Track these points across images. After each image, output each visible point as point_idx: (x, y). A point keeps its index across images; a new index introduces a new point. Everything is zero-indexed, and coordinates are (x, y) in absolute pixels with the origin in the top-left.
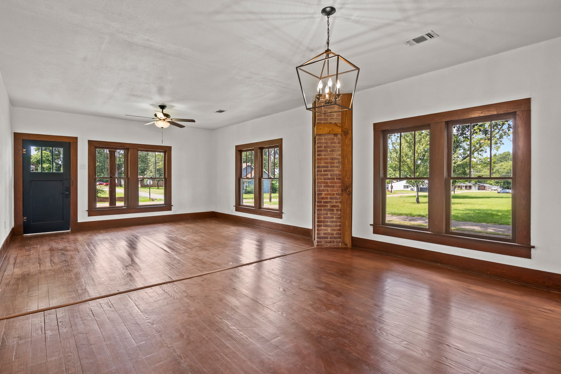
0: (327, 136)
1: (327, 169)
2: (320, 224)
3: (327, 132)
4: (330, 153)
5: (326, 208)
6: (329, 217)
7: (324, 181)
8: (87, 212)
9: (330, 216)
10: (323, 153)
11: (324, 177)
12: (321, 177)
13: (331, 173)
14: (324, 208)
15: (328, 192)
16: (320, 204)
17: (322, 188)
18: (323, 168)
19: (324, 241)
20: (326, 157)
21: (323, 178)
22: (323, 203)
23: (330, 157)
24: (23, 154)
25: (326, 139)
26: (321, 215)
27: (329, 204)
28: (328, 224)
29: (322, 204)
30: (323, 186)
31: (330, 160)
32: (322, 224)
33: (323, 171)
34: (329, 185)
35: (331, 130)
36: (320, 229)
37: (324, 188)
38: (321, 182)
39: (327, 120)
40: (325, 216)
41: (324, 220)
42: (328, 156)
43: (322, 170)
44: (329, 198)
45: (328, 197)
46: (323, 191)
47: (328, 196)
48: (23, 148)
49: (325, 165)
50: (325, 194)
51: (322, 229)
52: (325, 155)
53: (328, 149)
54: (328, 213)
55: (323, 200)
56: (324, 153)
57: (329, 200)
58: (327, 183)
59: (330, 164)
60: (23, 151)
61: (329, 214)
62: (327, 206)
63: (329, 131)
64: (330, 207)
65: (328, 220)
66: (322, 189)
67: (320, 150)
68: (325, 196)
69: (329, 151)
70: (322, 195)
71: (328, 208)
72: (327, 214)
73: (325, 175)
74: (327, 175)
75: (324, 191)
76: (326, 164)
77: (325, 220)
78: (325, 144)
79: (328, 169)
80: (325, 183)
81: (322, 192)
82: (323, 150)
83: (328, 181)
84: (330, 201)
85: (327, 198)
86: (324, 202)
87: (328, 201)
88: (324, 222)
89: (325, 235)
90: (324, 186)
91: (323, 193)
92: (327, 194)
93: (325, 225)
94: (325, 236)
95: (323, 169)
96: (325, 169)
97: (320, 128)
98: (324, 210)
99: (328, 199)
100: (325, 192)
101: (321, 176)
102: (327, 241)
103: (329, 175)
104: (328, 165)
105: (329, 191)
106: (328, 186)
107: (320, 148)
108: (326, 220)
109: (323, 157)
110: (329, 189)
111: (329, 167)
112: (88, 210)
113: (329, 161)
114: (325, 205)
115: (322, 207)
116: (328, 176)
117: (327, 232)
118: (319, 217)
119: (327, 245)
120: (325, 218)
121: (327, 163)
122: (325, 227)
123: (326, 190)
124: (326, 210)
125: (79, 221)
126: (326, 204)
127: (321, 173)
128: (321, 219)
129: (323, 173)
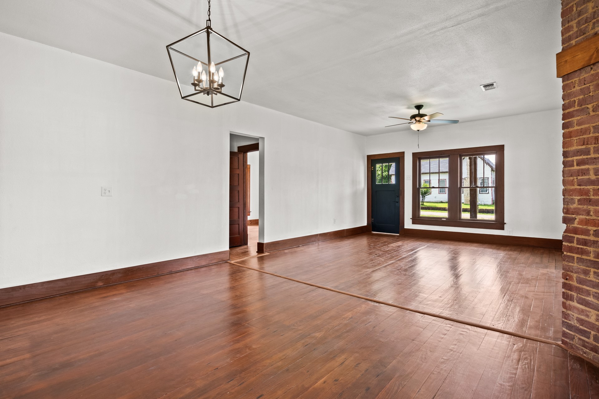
0: (586, 73)
1: (585, 157)
2: (570, 292)
3: (582, 64)
4: (594, 113)
5: (584, 257)
6: (591, 281)
7: (579, 187)
8: (411, 220)
9: (594, 280)
10: (576, 118)
11: (579, 178)
12: (572, 178)
13: (595, 166)
14: (579, 256)
15: (588, 217)
16: (570, 245)
17: (575, 206)
18: (577, 156)
19: (580, 339)
20: (583, 127)
21: (576, 180)
22: (577, 244)
23: (594, 125)
24: (372, 170)
25: (584, 81)
26: (572, 272)
27: (591, 249)
28: (588, 298)
29: (575, 245)
30: (576, 201)
31: (594, 132)
32: (573, 293)
33: (575, 164)
34: (592, 197)
35: (593, 54)
36: (569, 304)
37: (580, 206)
38: (571, 190)
39: (584, 34)
40: (582, 276)
41: (578, 285)
42: (588, 123)
43: (573, 161)
44: (592, 232)
45: (589, 230)
46: (577, 212)
47: (590, 228)
48: (372, 166)
49: (580, 147)
50: (581, 222)
51: (575, 307)
52: (579, 124)
53: (590, 106)
54: (590, 271)
55: (576, 236)
56: (579, 118)
57: (592, 238)
58: (587, 193)
59: (595, 144)
60: (372, 168)
61: (592, 273)
62: (587, 253)
63: (587, 58)
64: (595, 257)
65: (588, 288)
66: (575, 209)
67: (568, 113)
68: (581, 226)
69: (591, 109)
70: (574, 224)
71: (588, 258)
72: (586, 273)
73: (580, 174)
74: (585, 172)
75: (578, 214)
76: (584, 144)
77: (581, 286)
78: (580, 95)
79: (589, 157)
80: (581, 192)
81: (574, 216)
82: (577, 110)
83: (588, 187)
84: (594, 241)
85: (587, 232)
86: (579, 241)
87: (590, 240)
88: (579, 290)
89: (582, 325)
90: (579, 200)
91: (579, 218)
92: (587, 222)
93: (580, 298)
94: (581, 327)
95: (575, 158)
96: (581, 157)
97: (566, 61)
98: (580, 260)
99: (589, 235)
100: (581, 217)
101: (571, 176)
102: (587, 343)
103: (592, 172)
104: (589, 146)
105: (592, 213)
106: (590, 200)
107: (568, 108)
108: (584, 287)
109: (576, 128)
110: (591, 208)
111: (592, 152)
112: (412, 218)
113: (591, 135)
114: (582, 248)
115: (573, 253)
116: (589, 174)
117: (587, 319)
118: (567, 275)
119: (585, 353)
120: (580, 281)
121: (586, 143)
122: (582, 304)
123: (585, 210)
124: (583, 262)
125: (405, 227)
126: (585, 247)
127: (572, 168)
128: (571, 282)
129: (576, 167)
